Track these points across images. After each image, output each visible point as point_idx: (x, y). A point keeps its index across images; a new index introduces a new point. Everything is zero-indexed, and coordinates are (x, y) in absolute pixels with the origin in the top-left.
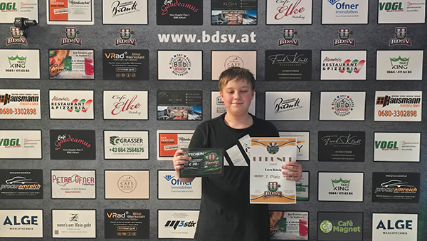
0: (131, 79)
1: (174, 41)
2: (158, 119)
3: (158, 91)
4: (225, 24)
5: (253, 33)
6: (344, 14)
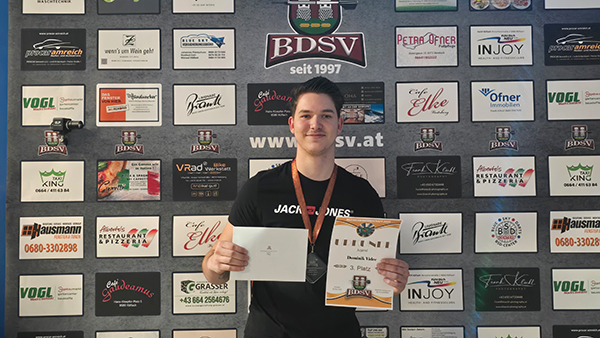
0: (212, 198)
1: (272, 146)
5: (379, 134)
6: (502, 108)
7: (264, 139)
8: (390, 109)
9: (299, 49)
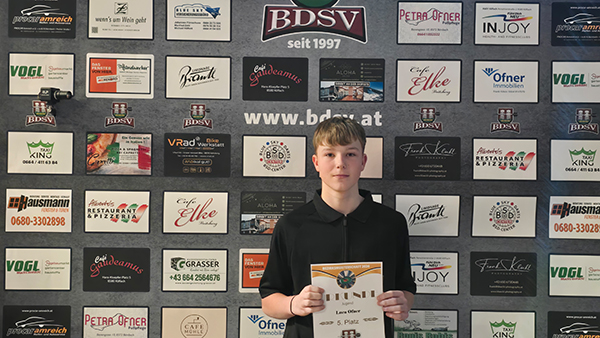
0: (205, 175)
1: (267, 122)
2: (241, 233)
3: (243, 193)
4: (340, 100)
5: (378, 113)
6: (505, 89)
7: (259, 115)
8: (390, 87)
9: (298, 22)
